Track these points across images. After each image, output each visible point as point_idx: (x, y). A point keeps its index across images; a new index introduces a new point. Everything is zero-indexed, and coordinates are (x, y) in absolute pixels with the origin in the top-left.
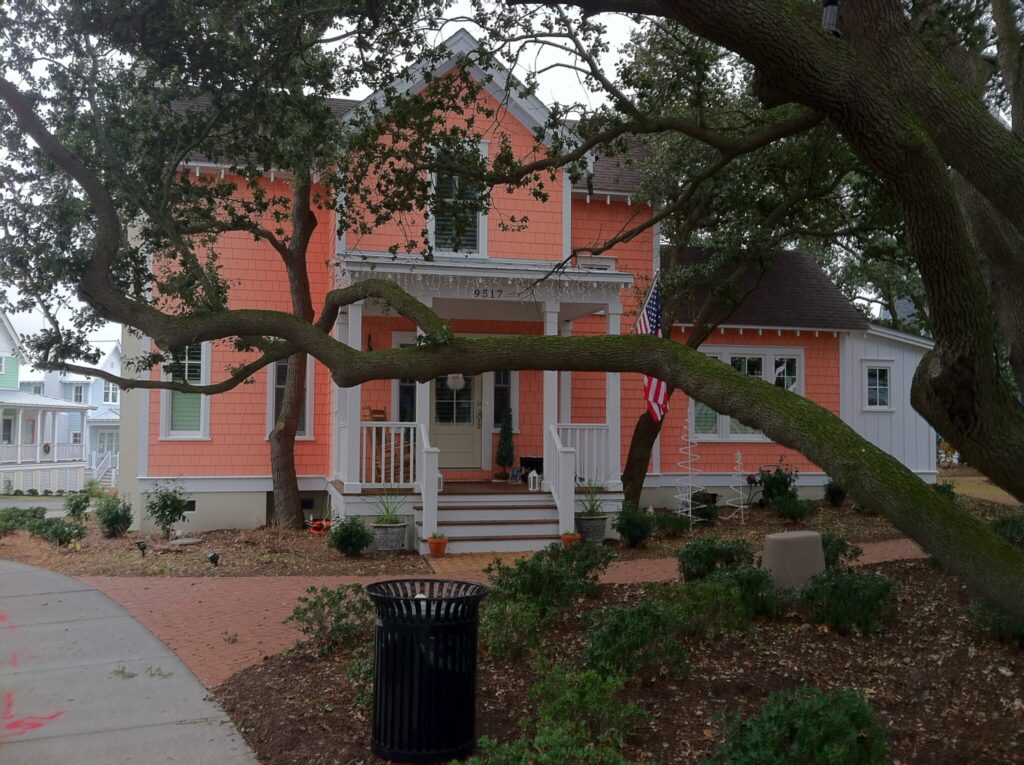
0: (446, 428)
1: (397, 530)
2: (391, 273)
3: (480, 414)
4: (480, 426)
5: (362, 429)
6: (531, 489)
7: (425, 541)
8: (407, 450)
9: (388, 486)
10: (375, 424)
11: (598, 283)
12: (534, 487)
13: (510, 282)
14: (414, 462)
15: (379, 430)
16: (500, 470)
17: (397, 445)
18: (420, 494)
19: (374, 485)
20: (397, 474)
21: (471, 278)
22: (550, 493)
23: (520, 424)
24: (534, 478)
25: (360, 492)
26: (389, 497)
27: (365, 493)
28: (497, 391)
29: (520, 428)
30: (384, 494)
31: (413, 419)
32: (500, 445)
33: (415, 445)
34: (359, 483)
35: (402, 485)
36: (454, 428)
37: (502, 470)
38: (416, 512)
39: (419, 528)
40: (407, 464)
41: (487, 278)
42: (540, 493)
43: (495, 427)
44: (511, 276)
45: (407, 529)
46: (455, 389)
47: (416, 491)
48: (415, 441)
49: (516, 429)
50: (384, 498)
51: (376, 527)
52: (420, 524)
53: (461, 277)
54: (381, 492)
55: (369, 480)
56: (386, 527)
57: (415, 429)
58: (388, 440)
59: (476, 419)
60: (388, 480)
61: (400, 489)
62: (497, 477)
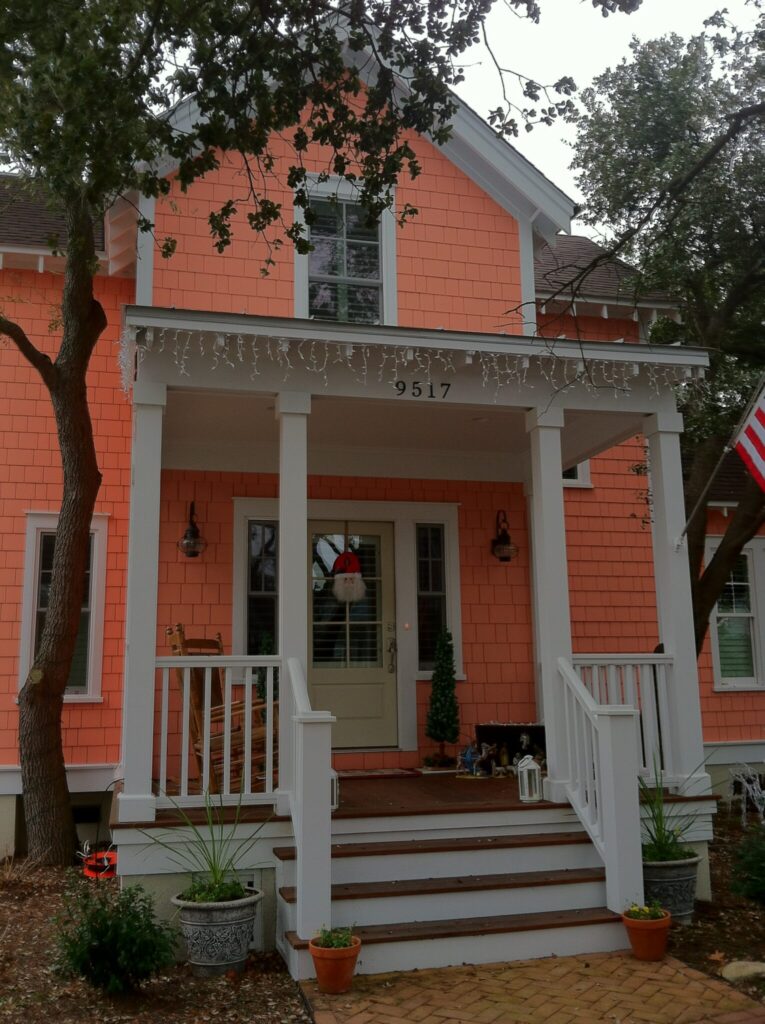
0: (331, 671)
1: (234, 915)
2: (224, 335)
3: (394, 645)
4: (393, 669)
5: (159, 672)
6: (525, 798)
7: (302, 946)
8: (259, 717)
9: (215, 801)
10: (189, 662)
11: (641, 364)
12: (531, 794)
13: (469, 361)
14: (275, 741)
15: (198, 674)
16: (434, 749)
17: (238, 708)
18: (288, 819)
19: (184, 800)
20: (237, 771)
21: (390, 349)
22: (568, 806)
23: (465, 664)
24: (531, 773)
25: (152, 818)
26: (216, 829)
27: (166, 819)
28: (423, 603)
29: (466, 671)
30: (204, 823)
31: (271, 649)
32: (433, 702)
33: (276, 707)
34: (151, 796)
35: (249, 797)
36: (348, 672)
37: (438, 750)
38: (279, 864)
39: (288, 906)
40: (259, 746)
41: (423, 350)
42: (544, 805)
43: (422, 668)
44: (471, 346)
45: (259, 909)
46: (348, 600)
47: (280, 812)
48: (276, 697)
49: (459, 674)
50: (204, 832)
51: (185, 909)
52: (290, 895)
53: (371, 347)
54: (197, 817)
55: (173, 789)
56: (209, 911)
57: (276, 670)
58: (217, 698)
59: (386, 656)
60: (216, 788)
61: (244, 808)
62: (429, 763)
